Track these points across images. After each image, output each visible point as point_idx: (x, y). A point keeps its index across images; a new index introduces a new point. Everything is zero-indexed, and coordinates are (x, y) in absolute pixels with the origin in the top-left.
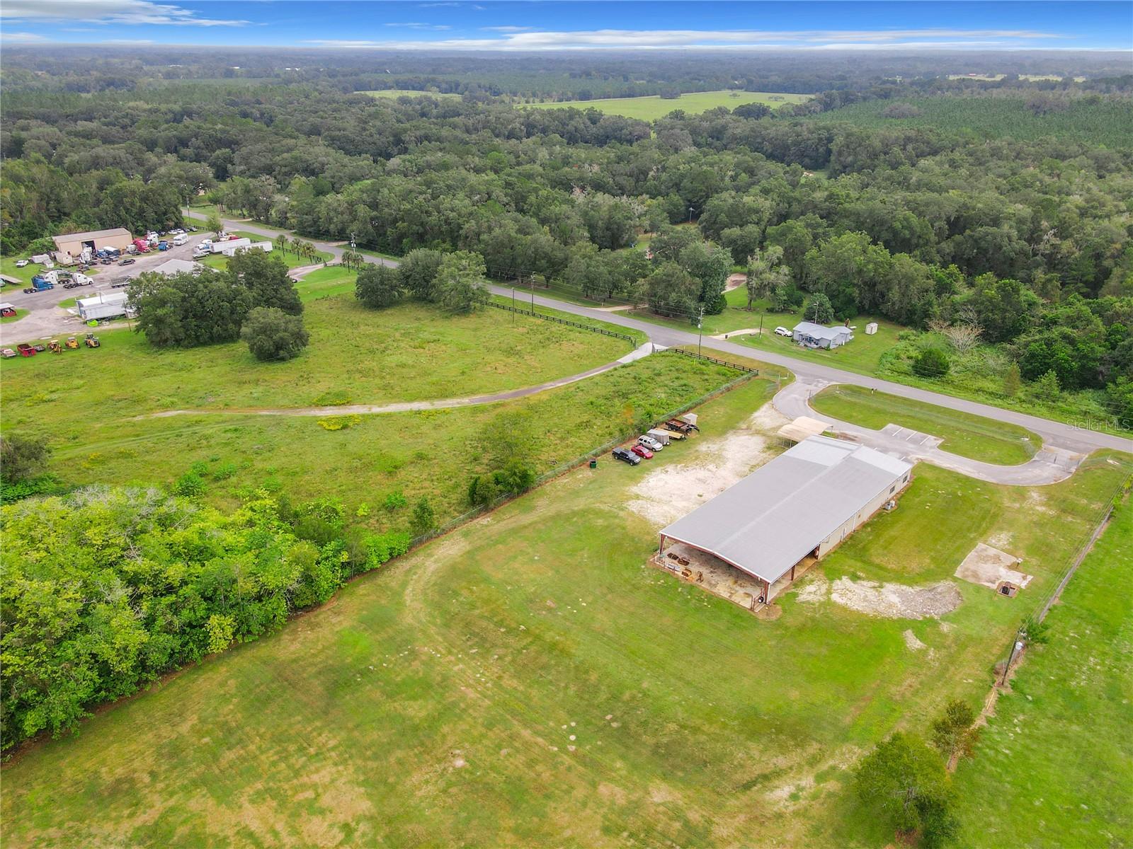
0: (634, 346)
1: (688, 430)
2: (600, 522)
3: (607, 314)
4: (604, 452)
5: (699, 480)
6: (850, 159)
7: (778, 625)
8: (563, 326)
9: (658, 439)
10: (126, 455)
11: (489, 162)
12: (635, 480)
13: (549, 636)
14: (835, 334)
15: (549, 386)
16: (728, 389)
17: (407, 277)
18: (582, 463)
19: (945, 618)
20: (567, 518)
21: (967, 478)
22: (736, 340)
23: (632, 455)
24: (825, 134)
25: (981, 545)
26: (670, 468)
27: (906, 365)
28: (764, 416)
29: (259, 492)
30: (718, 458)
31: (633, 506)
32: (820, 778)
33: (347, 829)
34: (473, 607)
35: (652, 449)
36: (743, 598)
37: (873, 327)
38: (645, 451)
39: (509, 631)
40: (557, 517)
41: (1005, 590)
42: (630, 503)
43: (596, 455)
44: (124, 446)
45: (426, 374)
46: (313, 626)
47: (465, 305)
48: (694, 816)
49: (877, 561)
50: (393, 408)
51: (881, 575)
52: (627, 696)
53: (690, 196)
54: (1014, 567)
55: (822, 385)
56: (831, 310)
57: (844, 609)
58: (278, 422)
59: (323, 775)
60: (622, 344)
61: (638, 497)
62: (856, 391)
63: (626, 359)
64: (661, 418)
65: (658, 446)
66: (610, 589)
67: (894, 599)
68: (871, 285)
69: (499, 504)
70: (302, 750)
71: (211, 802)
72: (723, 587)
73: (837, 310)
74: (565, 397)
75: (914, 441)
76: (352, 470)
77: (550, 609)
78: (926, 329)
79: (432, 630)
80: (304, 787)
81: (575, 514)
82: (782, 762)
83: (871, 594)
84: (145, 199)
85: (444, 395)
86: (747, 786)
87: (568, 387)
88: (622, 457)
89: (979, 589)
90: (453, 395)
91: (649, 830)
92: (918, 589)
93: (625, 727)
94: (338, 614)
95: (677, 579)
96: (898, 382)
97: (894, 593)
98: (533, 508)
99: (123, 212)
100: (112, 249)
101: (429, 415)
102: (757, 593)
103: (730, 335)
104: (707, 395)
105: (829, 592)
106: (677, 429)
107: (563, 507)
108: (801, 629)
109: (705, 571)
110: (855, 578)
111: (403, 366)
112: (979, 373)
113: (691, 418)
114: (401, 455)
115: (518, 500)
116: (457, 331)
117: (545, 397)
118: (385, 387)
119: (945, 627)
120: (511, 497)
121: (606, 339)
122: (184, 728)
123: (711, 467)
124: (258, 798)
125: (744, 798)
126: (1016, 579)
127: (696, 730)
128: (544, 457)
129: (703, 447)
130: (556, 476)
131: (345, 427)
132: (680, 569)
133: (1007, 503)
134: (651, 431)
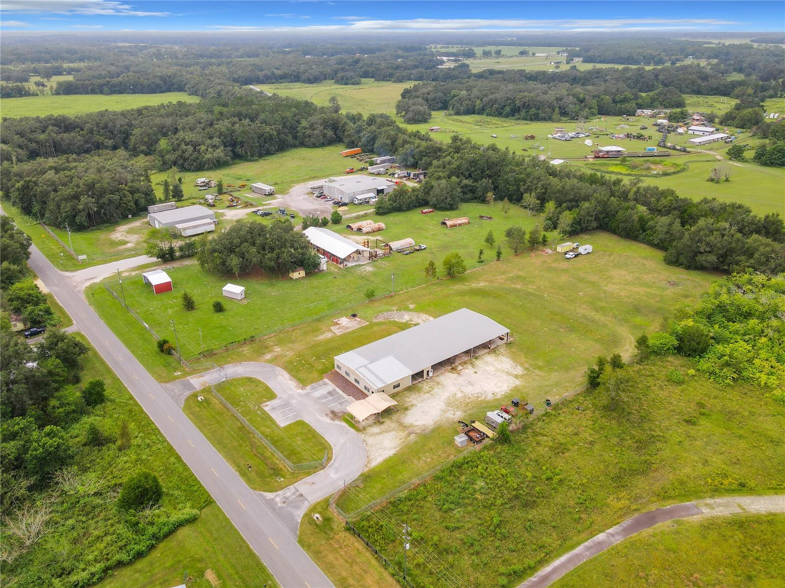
2: (541, 364)
5: (472, 385)
12: (516, 389)
13: (560, 318)
20: (561, 370)
26: (490, 397)
31: (519, 370)
41: (354, 316)
42: (521, 373)
61: (516, 377)
66: (534, 335)
67: (407, 317)
75: (284, 407)
77: (561, 328)
81: (557, 369)
89: (365, 318)
92: (392, 320)
97: (404, 319)
107: (565, 374)
119: (395, 308)
123: (459, 395)
126: (343, 320)
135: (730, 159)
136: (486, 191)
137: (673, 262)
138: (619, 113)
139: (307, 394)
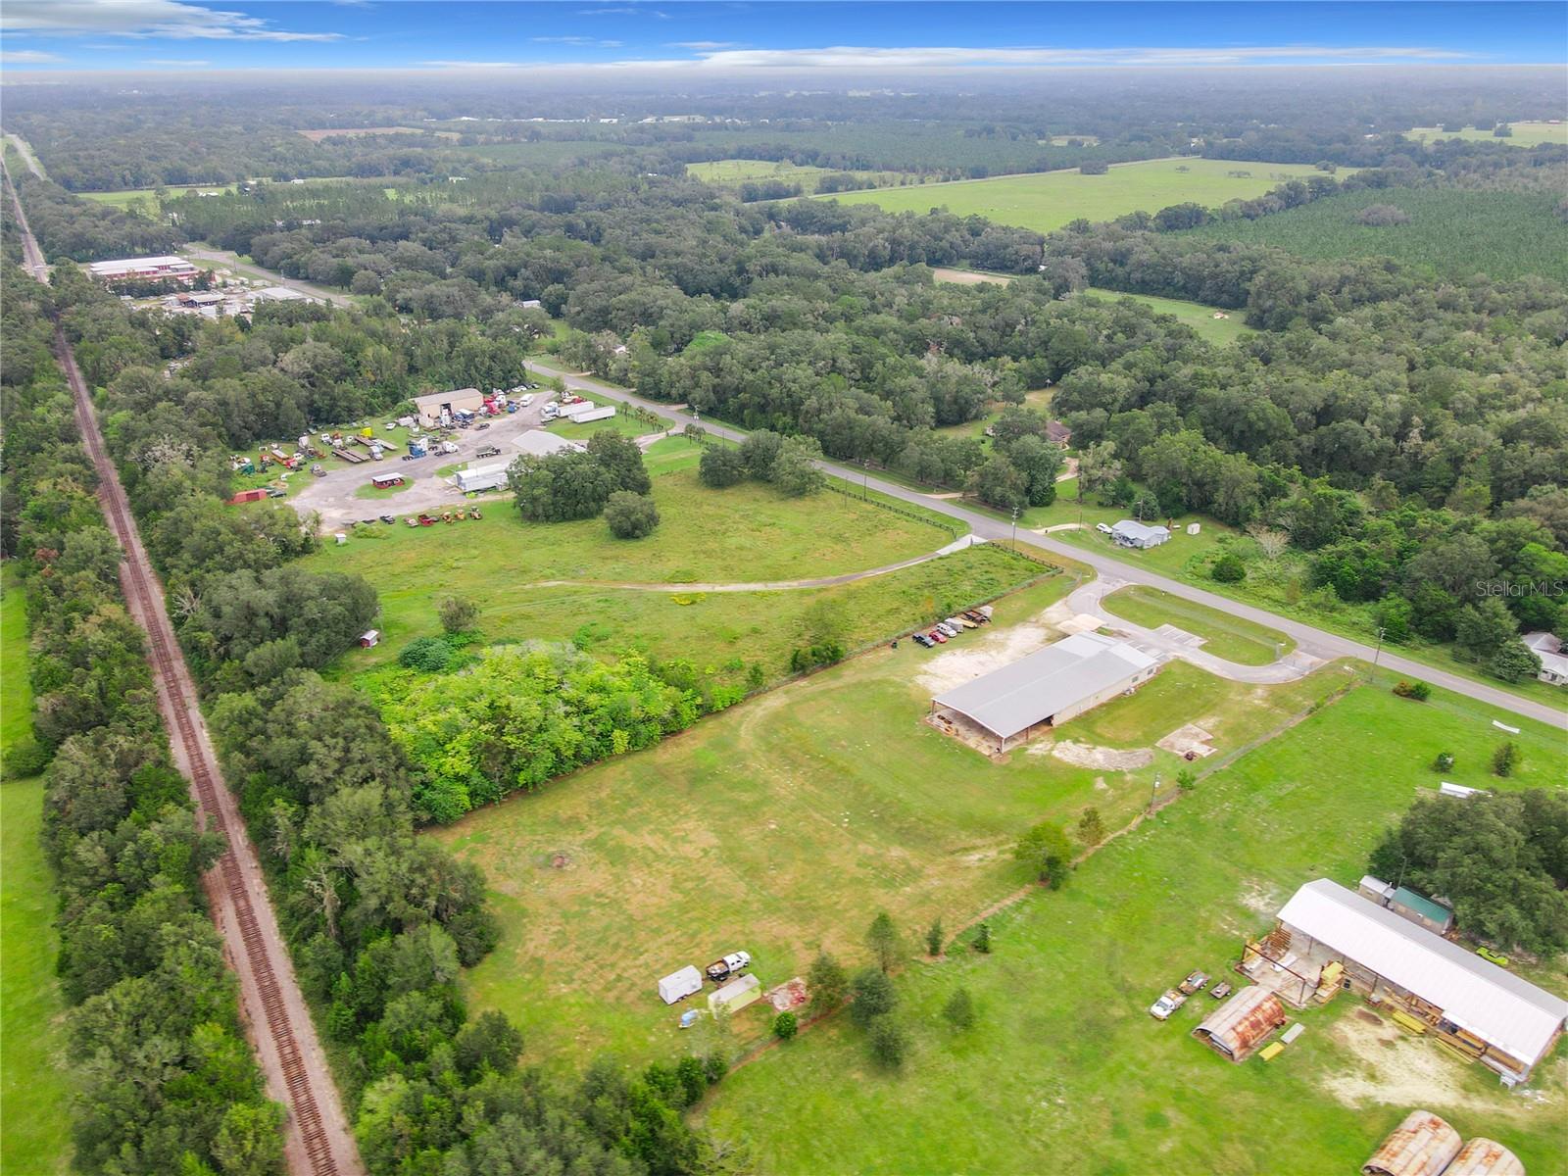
0: (955, 538)
1: (982, 621)
2: (891, 690)
3: (938, 502)
4: (906, 635)
5: (980, 662)
6: (1269, 303)
7: (1006, 767)
8: (892, 513)
9: (954, 627)
10: (528, 617)
11: (839, 309)
12: (926, 659)
13: (840, 763)
14: (1151, 534)
15: (870, 574)
16: (1030, 585)
17: (747, 456)
18: (886, 643)
19: (1131, 772)
20: (866, 686)
21: (1210, 675)
22: (1056, 535)
23: (928, 639)
24: (1248, 266)
25: (1190, 725)
26: (958, 652)
27: (1209, 567)
28: (1055, 613)
29: (632, 651)
30: (1001, 646)
31: (920, 680)
32: (1000, 852)
33: (706, 852)
34: (789, 741)
35: (947, 635)
36: (985, 748)
37: (1195, 528)
38: (940, 636)
39: (813, 757)
40: (860, 683)
41: (1189, 757)
42: (918, 677)
43: (899, 638)
44: (525, 609)
45: (761, 557)
46: (677, 746)
47: (801, 488)
48: (915, 863)
49: (1098, 731)
50: (732, 588)
51: (1096, 740)
52: (887, 800)
53: (1056, 359)
54: (1207, 742)
55: (1120, 585)
56: (1158, 508)
57: (1059, 760)
58: (640, 595)
59: (691, 825)
60: (944, 535)
61: (925, 673)
62: (1149, 592)
63: (944, 551)
64: (961, 609)
65: (952, 633)
66: (890, 737)
67: (1100, 757)
68: (1200, 484)
69: (814, 672)
70: (675, 812)
71: (625, 832)
72: (973, 741)
73: (1164, 508)
74: (881, 585)
75: (1181, 641)
76: (699, 639)
77: (843, 747)
78: (1244, 532)
79: (759, 754)
80: (678, 830)
81: (873, 682)
82: (979, 842)
83: (1084, 753)
84: (493, 358)
85: (777, 578)
86: (953, 853)
87: (887, 576)
88: (919, 640)
89: (1169, 755)
90: (784, 578)
91: (885, 867)
92: (1122, 751)
93: (882, 818)
94: (694, 739)
95: (941, 733)
96: (1193, 585)
97: (1102, 753)
98: (841, 676)
99: (473, 371)
100: (468, 413)
101: (764, 595)
102: (994, 745)
103: (1050, 529)
104: (1008, 590)
105: (1052, 750)
106: (973, 619)
107: (865, 677)
108: (1021, 772)
109: (962, 730)
110: (1076, 741)
111: (741, 548)
112: (1274, 581)
113: (987, 611)
114: (739, 628)
115: (830, 670)
116: (791, 515)
117: (863, 584)
118: (725, 569)
119: (1129, 777)
120: (824, 667)
121: (929, 529)
122: (603, 795)
123: (993, 653)
124: (652, 832)
125: (948, 858)
126: (1202, 751)
127: (928, 822)
128: (855, 637)
129: (991, 636)
130: (863, 653)
131: (693, 603)
132: (944, 725)
133: (1232, 696)
134: (948, 620)
139: (1166, 651)
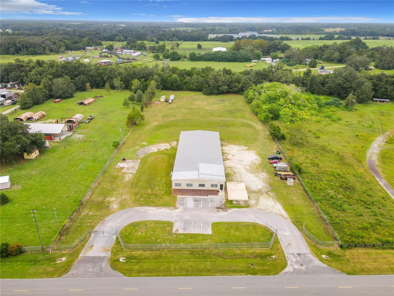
5: (243, 161)
25: (134, 172)
41: (124, 160)
42: (247, 148)
51: (160, 152)
54: (122, 168)
67: (154, 149)
83: (160, 148)
89: (132, 159)
92: (149, 153)
97: (154, 150)
105: (170, 145)
110: (166, 149)
119: (138, 148)
126: (121, 165)
135: (156, 60)
136: (84, 83)
137: (210, 93)
138: (78, 49)
